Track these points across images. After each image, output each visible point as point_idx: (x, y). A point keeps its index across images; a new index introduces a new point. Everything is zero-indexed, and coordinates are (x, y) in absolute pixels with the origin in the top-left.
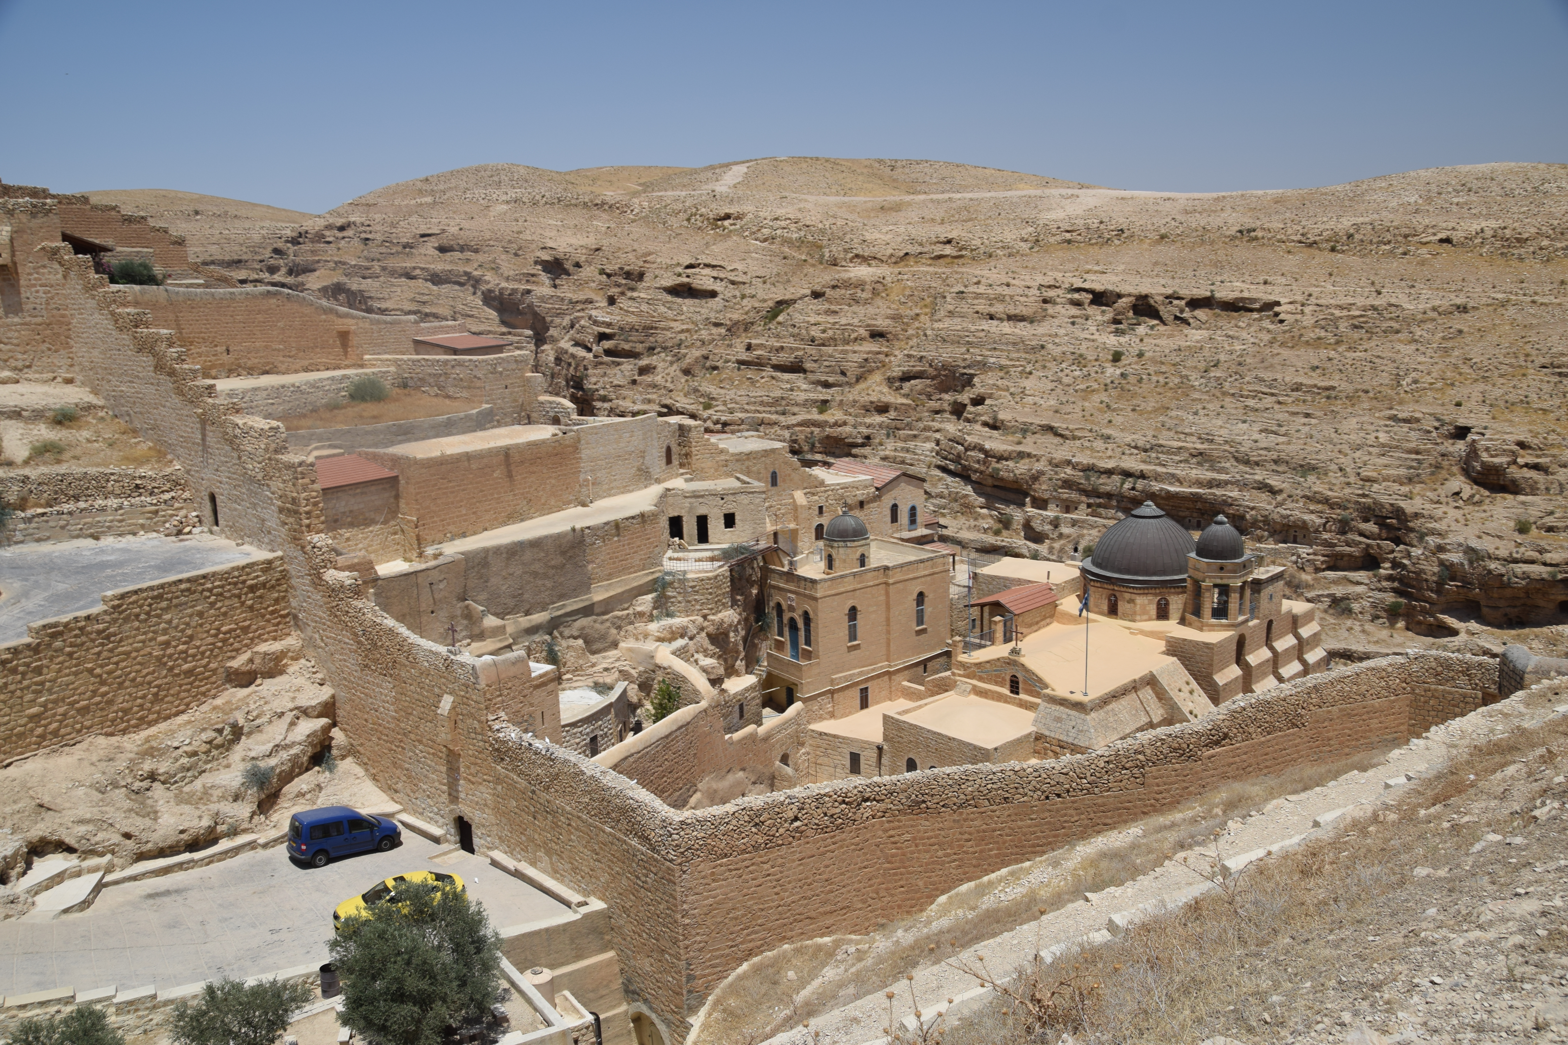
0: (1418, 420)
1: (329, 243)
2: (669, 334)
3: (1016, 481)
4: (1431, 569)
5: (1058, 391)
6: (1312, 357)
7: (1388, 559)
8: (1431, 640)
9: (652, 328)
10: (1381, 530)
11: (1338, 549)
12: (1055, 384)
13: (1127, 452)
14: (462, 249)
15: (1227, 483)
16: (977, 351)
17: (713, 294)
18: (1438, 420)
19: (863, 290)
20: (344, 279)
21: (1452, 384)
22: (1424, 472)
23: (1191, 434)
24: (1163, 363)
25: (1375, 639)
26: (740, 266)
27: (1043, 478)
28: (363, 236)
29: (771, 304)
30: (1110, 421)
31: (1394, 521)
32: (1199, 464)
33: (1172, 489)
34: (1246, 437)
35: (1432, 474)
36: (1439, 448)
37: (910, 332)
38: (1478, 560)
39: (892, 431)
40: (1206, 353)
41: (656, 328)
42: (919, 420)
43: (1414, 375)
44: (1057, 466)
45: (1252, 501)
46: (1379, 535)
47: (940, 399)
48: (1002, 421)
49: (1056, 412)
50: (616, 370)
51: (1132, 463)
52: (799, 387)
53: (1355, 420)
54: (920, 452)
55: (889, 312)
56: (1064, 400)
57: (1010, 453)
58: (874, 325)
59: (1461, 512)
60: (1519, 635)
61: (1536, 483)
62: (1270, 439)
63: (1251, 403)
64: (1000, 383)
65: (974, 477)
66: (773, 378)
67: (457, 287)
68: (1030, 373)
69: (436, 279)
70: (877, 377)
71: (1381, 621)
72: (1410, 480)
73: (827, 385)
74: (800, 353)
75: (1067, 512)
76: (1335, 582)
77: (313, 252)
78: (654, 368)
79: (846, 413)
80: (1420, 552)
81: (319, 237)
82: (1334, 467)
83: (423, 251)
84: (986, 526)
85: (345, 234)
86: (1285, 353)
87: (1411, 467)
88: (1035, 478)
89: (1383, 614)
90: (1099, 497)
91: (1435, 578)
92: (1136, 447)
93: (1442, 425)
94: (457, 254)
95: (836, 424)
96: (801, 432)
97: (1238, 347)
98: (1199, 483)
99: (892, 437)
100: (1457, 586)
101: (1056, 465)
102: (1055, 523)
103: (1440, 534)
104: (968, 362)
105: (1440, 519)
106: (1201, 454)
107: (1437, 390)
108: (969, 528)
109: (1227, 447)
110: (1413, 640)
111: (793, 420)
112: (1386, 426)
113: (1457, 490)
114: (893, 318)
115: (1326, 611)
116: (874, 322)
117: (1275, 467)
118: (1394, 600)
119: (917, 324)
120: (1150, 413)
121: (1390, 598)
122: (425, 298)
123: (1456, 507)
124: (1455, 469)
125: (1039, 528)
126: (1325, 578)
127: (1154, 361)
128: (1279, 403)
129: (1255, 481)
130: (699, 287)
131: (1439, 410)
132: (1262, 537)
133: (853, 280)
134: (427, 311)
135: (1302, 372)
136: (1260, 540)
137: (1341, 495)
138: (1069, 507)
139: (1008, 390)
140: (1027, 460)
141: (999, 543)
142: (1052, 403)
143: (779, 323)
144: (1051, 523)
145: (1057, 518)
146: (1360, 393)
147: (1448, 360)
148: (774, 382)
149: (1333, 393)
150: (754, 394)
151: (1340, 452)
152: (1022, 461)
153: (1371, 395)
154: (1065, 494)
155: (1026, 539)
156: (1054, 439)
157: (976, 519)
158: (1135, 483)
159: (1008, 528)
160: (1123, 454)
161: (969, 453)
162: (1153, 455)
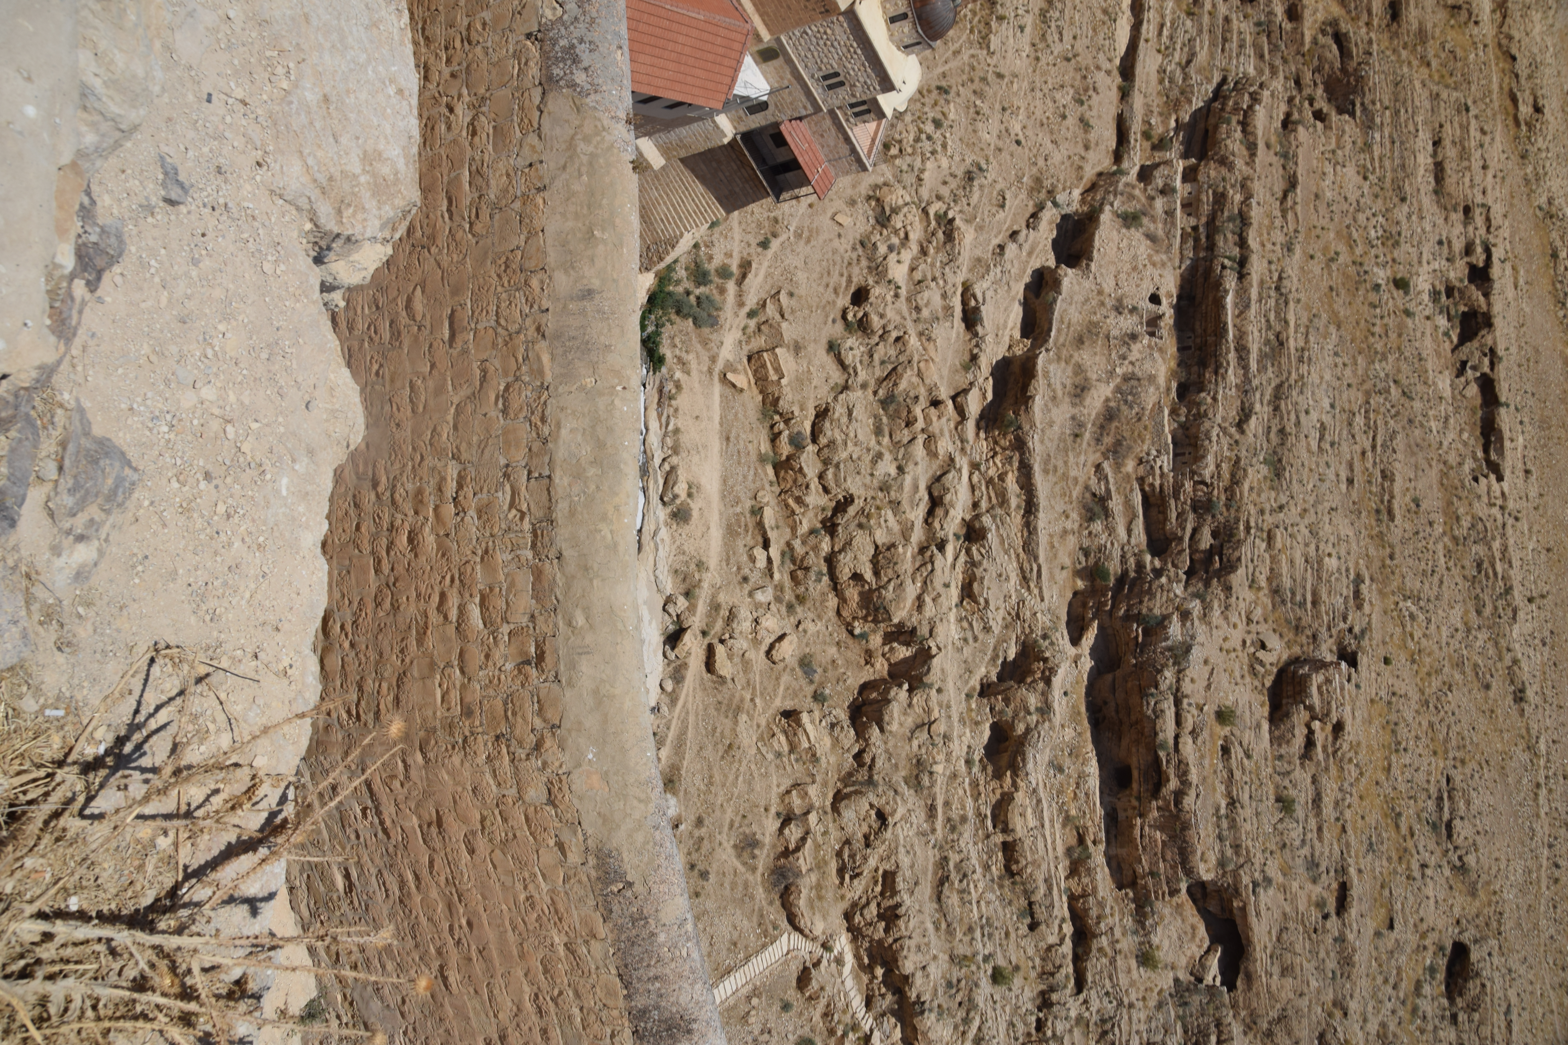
0: (1359, 607)
3: (1216, 143)
4: (1157, 607)
5: (1345, 207)
6: (1433, 501)
7: (1166, 564)
8: (1064, 618)
10: (1204, 552)
11: (1172, 502)
12: (1355, 204)
13: (1273, 267)
15: (1246, 368)
16: (1387, 120)
18: (1363, 632)
21: (1413, 661)
22: (1289, 611)
23: (1307, 341)
24: (1400, 335)
25: (1056, 544)
27: (1224, 171)
30: (1312, 257)
31: (1217, 565)
32: (1267, 342)
33: (1229, 300)
34: (1311, 402)
35: (1289, 622)
36: (1324, 630)
38: (1175, 657)
39: (1265, 27)
40: (1420, 388)
42: (1285, 61)
43: (1422, 617)
44: (1242, 186)
45: (1225, 397)
46: (1197, 551)
47: (1315, 84)
48: (1295, 130)
49: (1317, 196)
51: (1257, 267)
53: (1351, 534)
54: (1242, 58)
56: (1334, 208)
57: (1253, 133)
58: (1407, 5)
59: (1239, 648)
60: (1079, 713)
61: (1288, 742)
62: (1313, 432)
63: (1359, 420)
64: (1345, 138)
65: (1217, 105)
68: (1365, 178)
70: (1336, 10)
71: (1083, 559)
72: (1276, 592)
75: (1183, 206)
76: (1128, 503)
80: (1178, 592)
82: (1283, 499)
84: (1153, 122)
86: (1433, 474)
87: (1293, 594)
88: (1223, 162)
89: (1092, 561)
90: (1208, 237)
91: (1144, 611)
92: (1280, 278)
93: (1356, 638)
97: (1433, 425)
98: (1241, 335)
99: (1257, 29)
100: (1137, 637)
101: (1244, 185)
102: (1167, 191)
103: (1205, 615)
104: (1370, 109)
105: (1226, 618)
106: (1281, 344)
107: (1404, 641)
108: (1147, 105)
109: (1294, 376)
110: (1061, 595)
112: (1347, 570)
113: (1269, 645)
114: (1420, 33)
115: (1087, 488)
116: (1411, 4)
117: (1274, 430)
118: (1112, 571)
119: (1415, 63)
120: (1330, 306)
121: (1114, 567)
123: (1244, 642)
124: (1297, 650)
125: (1157, 173)
126: (1132, 490)
127: (1401, 327)
128: (1363, 453)
129: (1252, 405)
131: (1377, 635)
132: (1178, 415)
135: (1408, 485)
136: (1174, 412)
137: (1245, 500)
138: (1190, 206)
139: (1339, 147)
140: (1245, 153)
141: (1132, 138)
142: (1329, 194)
144: (1166, 185)
145: (1174, 190)
146: (1388, 550)
147: (1446, 663)
149: (1385, 517)
151: (1305, 510)
152: (1243, 148)
153: (1388, 562)
154: (1207, 198)
155: (1142, 167)
156: (1279, 187)
157: (1161, 114)
158: (1231, 269)
159: (1154, 148)
160: (1270, 262)
161: (1246, 97)
162: (1273, 293)
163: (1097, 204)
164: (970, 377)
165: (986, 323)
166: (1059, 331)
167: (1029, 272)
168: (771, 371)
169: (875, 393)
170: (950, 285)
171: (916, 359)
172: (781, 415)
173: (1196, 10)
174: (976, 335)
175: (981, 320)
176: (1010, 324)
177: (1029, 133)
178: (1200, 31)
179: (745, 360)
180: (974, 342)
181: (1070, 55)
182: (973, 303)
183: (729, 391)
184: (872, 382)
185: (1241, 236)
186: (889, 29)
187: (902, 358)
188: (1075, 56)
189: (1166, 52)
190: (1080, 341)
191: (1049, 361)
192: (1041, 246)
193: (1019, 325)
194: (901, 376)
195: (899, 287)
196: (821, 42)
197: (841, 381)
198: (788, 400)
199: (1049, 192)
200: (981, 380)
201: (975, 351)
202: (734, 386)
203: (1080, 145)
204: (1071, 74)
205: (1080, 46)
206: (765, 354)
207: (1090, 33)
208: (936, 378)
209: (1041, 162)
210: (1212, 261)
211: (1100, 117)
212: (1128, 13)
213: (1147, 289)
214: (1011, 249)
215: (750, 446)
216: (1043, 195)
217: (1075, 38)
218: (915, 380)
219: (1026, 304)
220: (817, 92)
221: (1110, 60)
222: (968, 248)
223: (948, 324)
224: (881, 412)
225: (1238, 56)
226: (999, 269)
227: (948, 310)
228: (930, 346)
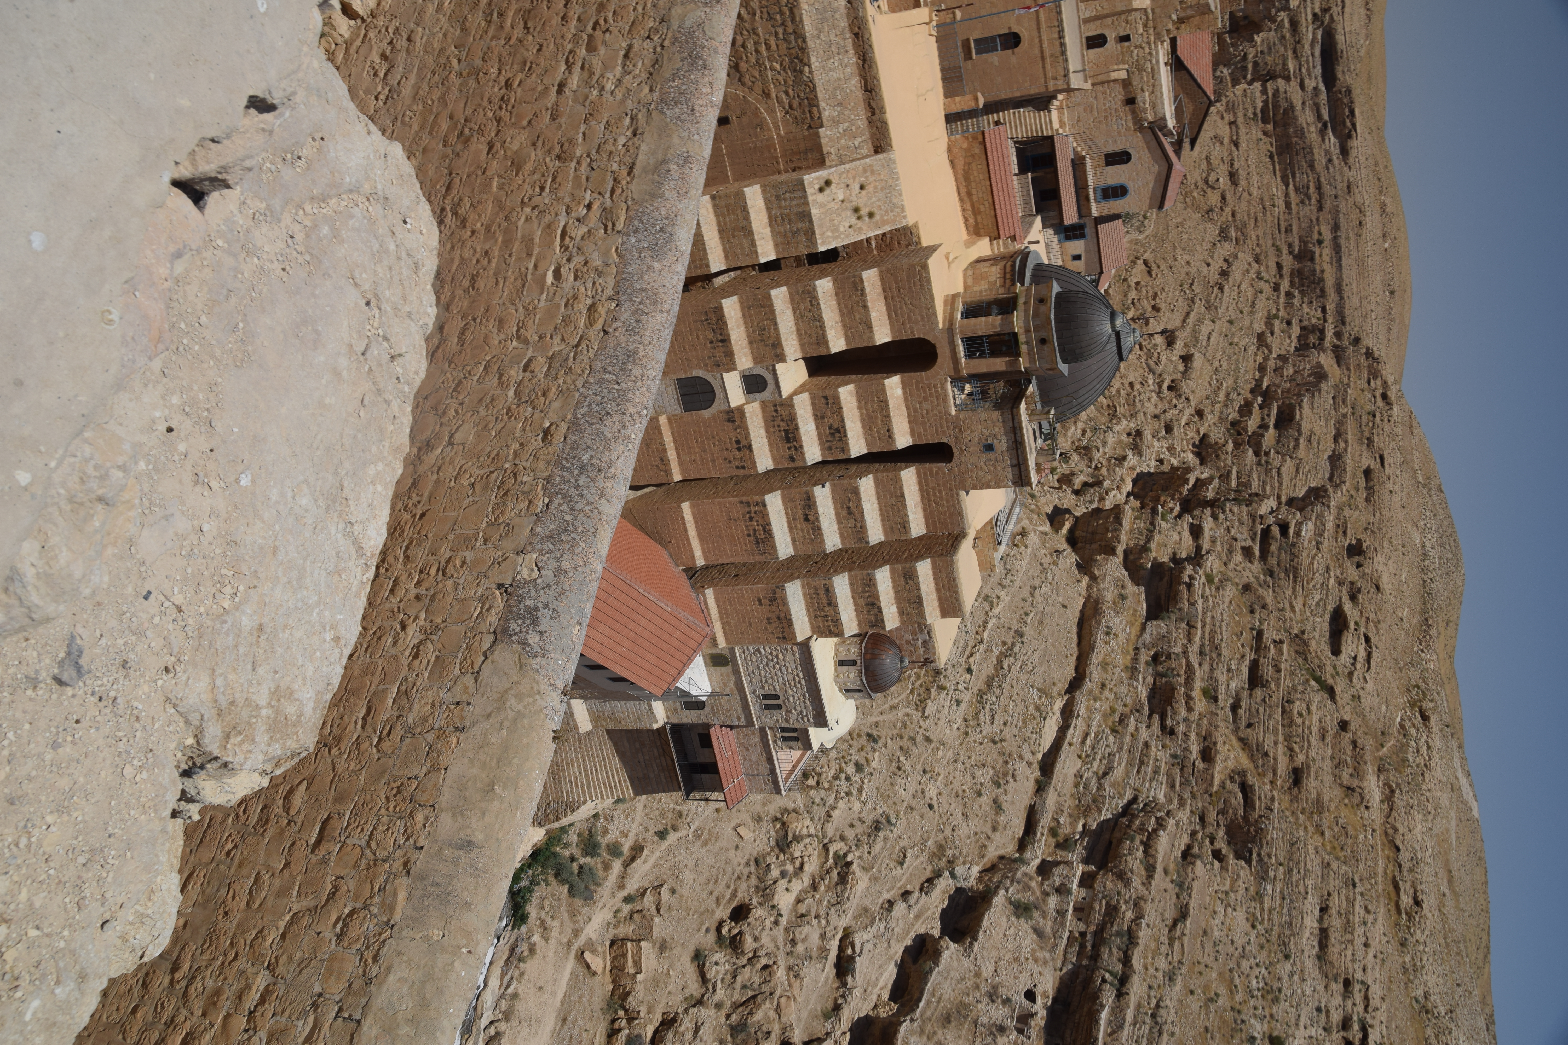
1: (1369, 383)
2: (1289, 592)
3: (1118, 856)
5: (1231, 950)
9: (1295, 577)
12: (1240, 950)
13: (1153, 993)
14: (1370, 489)
16: (1280, 876)
17: (1336, 651)
19: (1351, 775)
20: (1331, 382)
26: (1370, 686)
27: (1120, 885)
28: (1378, 415)
29: (1330, 681)
30: (1192, 993)
33: (1104, 1015)
37: (1302, 818)
39: (1180, 761)
41: (1295, 581)
42: (1193, 796)
44: (1135, 905)
47: (1218, 825)
48: (1193, 864)
49: (1205, 932)
50: (1246, 535)
51: (1137, 989)
52: (1232, 678)
54: (1154, 784)
55: (1326, 799)
56: (1220, 948)
57: (1153, 856)
58: (1309, 774)
64: (1240, 882)
65: (1124, 820)
66: (1243, 657)
67: (1327, 475)
68: (1253, 927)
69: (1335, 459)
70: (1245, 762)
73: (1235, 708)
74: (1273, 686)
75: (1076, 910)
77: (1358, 366)
78: (1250, 562)
79: (1201, 716)
81: (1374, 374)
83: (1365, 454)
84: (1062, 821)
85: (1379, 399)
88: (1121, 876)
90: (1093, 946)
92: (1158, 1006)
94: (1363, 484)
95: (1189, 698)
96: (1180, 665)
99: (1173, 761)
101: (1137, 904)
102: (1062, 890)
104: (1266, 859)
108: (1059, 804)
111: (1194, 659)
114: (1318, 800)
116: (1312, 774)
119: (1311, 829)
122: (1315, 444)
125: (1056, 871)
130: (1344, 639)
133: (1363, 766)
134: (1301, 441)
138: (1082, 911)
139: (1232, 891)
140: (1143, 873)
141: (1039, 831)
142: (1216, 933)
143: (1307, 680)
144: (1062, 884)
145: (1069, 892)
148: (1237, 656)
150: (1224, 628)
152: (1142, 869)
154: (1100, 907)
155: (1043, 861)
156: (1170, 915)
157: (1070, 816)
158: (1111, 984)
159: (1058, 846)
160: (1150, 987)
161: (1153, 820)
162: (1148, 1020)
163: (992, 886)
164: (828, 1026)
165: (857, 976)
166: (928, 1003)
167: (912, 935)
168: (630, 963)
169: (728, 1016)
170: (831, 927)
171: (778, 992)
172: (626, 1011)
173: (1120, 729)
174: (845, 984)
175: (854, 971)
176: (881, 983)
177: (943, 800)
178: (1121, 749)
179: (607, 944)
180: (841, 991)
181: (997, 739)
182: (849, 951)
183: (581, 970)
184: (728, 1004)
185: (1126, 953)
186: (836, 670)
187: (764, 988)
188: (1001, 741)
189: (1086, 759)
190: (947, 1020)
191: (912, 1032)
192: (929, 913)
193: (889, 987)
194: (760, 1005)
195: (781, 915)
196: (771, 664)
197: (697, 994)
198: (638, 999)
199: (949, 862)
200: (838, 1033)
201: (840, 1001)
202: (588, 967)
203: (989, 825)
204: (995, 756)
205: (1008, 732)
206: (629, 944)
207: (1020, 724)
208: (793, 1018)
209: (948, 831)
210: (1093, 972)
211: (1013, 803)
212: (1058, 715)
213: (1025, 983)
214: (900, 908)
215: (585, 1035)
216: (943, 863)
217: (1005, 724)
218: (772, 1014)
219: (902, 967)
220: (754, 708)
221: (1033, 753)
222: (858, 894)
223: (819, 966)
224: (729, 1038)
225: (1151, 780)
226: (884, 924)
227: (823, 951)
228: (796, 984)
